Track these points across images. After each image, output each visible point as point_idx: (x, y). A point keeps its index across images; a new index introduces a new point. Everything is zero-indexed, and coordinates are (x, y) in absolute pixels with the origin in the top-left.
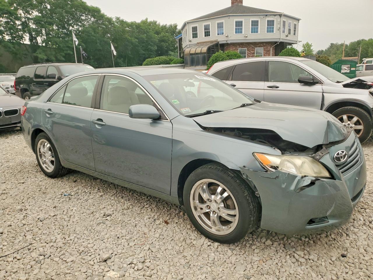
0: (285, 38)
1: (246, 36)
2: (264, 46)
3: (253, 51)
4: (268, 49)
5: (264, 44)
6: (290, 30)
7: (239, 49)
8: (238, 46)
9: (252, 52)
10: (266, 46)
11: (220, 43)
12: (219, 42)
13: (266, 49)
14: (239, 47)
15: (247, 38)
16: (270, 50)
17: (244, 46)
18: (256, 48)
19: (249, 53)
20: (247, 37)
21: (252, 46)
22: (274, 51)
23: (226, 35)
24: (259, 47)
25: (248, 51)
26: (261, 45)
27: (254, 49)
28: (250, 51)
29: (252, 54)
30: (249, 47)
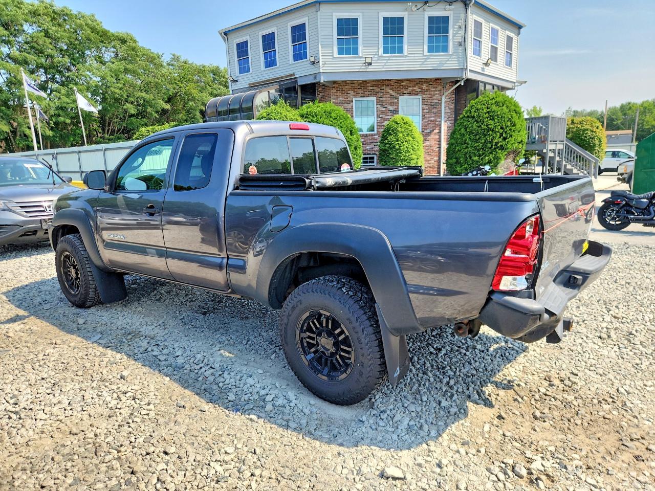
0: (479, 68)
1: (369, 61)
2: (423, 92)
3: (392, 104)
4: (435, 101)
5: (424, 87)
6: (494, 50)
7: (354, 99)
8: (352, 93)
9: (391, 108)
10: (428, 93)
11: (301, 82)
12: (298, 79)
13: (429, 102)
14: (355, 96)
15: (370, 68)
16: (441, 104)
17: (367, 93)
18: (400, 98)
19: (382, 112)
20: (370, 64)
21: (391, 92)
22: (452, 107)
23: (312, 59)
24: (410, 94)
25: (378, 106)
26: (414, 88)
27: (396, 100)
28: (386, 106)
29: (390, 114)
30: (382, 94)
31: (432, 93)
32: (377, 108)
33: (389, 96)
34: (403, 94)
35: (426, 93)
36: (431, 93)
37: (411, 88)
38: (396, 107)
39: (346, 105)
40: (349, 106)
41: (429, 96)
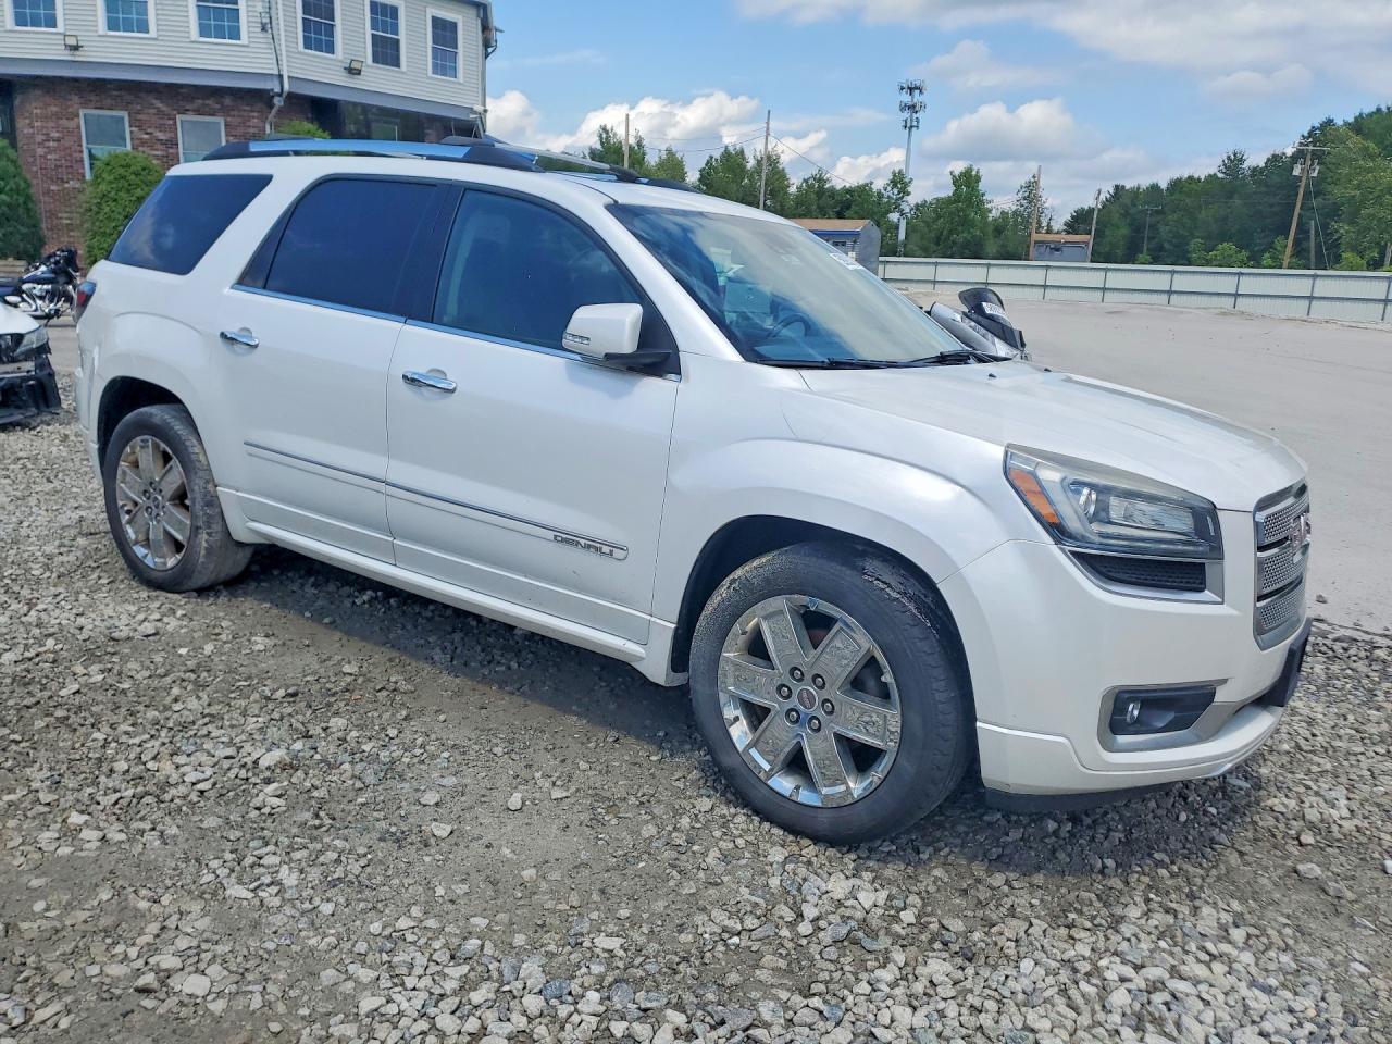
0: (342, 79)
1: (72, 41)
2: (225, 111)
3: (161, 128)
4: (252, 130)
5: (228, 101)
6: (386, 44)
7: (82, 112)
8: (76, 99)
9: (161, 136)
10: (235, 113)
13: (240, 131)
14: (85, 105)
15: (79, 56)
17: (108, 102)
18: (179, 118)
19: (143, 143)
20: (76, 48)
21: (159, 104)
24: (199, 112)
25: (133, 129)
26: (207, 102)
27: (171, 122)
28: (149, 131)
29: (162, 147)
30: (139, 107)
31: (245, 114)
32: (131, 132)
33: (154, 111)
34: (185, 111)
35: (232, 113)
36: (242, 113)
37: (200, 101)
38: (172, 135)
39: (64, 122)
40: (71, 124)
41: (240, 120)
